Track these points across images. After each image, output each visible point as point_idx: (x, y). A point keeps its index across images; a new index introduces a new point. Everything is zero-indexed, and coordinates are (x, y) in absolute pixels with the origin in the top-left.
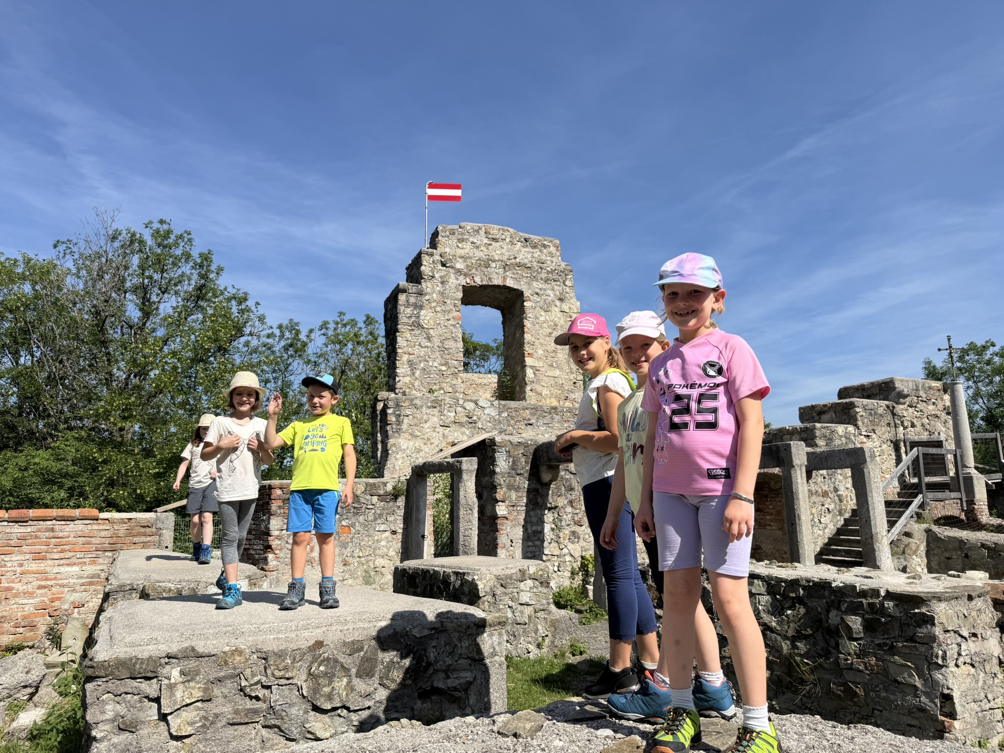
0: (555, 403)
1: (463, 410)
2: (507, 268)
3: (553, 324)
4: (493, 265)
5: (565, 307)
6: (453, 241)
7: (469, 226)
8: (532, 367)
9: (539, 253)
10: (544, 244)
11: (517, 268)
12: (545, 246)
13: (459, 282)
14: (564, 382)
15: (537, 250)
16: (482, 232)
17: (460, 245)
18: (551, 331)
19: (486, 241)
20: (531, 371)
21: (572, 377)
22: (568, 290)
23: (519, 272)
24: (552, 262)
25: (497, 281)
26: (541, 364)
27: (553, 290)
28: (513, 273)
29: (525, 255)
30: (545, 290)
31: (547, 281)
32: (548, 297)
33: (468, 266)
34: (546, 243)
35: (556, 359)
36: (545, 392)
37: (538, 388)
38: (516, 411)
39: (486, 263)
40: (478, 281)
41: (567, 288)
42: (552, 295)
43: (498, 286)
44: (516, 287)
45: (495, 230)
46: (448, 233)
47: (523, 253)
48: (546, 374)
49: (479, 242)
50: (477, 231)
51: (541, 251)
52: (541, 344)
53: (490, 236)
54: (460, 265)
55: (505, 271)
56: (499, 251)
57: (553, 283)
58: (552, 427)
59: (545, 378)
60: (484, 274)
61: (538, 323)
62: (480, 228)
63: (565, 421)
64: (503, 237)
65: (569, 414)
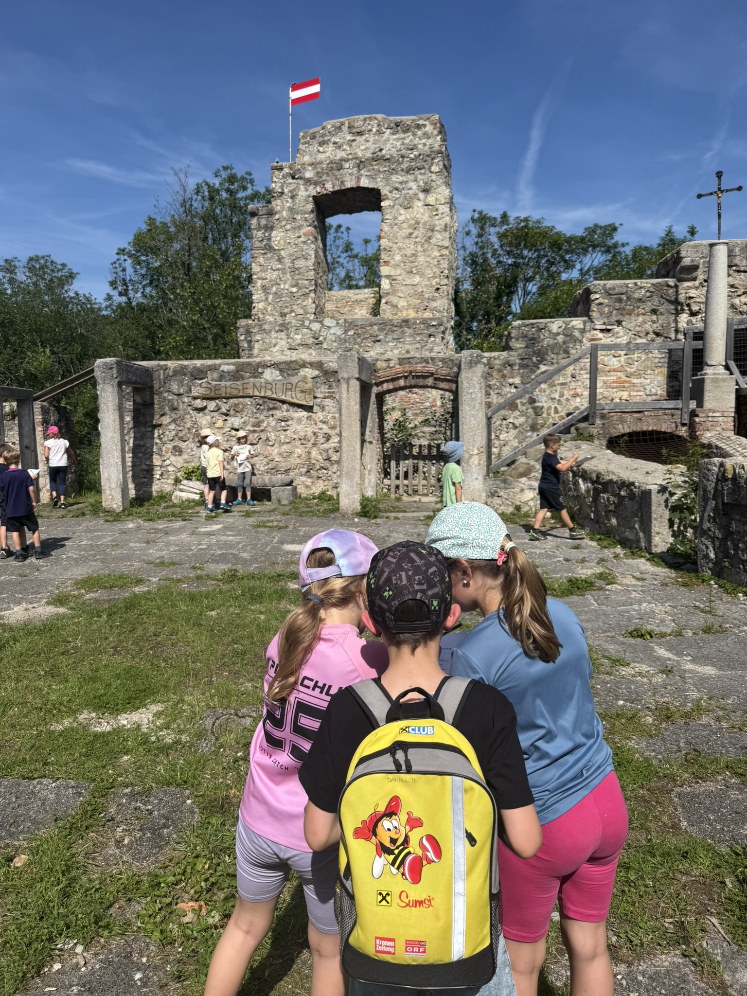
1: (309, 331)
2: (361, 166)
4: (347, 165)
5: (431, 199)
8: (388, 277)
9: (411, 137)
12: (419, 127)
13: (308, 193)
14: (424, 290)
15: (410, 134)
16: (345, 128)
18: (411, 231)
19: (349, 137)
20: (387, 281)
21: (434, 282)
23: (376, 167)
25: (349, 184)
26: (399, 272)
27: (416, 180)
28: (369, 171)
30: (406, 182)
32: (410, 191)
33: (318, 173)
34: (421, 122)
35: (416, 264)
36: (402, 303)
37: (394, 299)
38: (362, 328)
39: (337, 166)
41: (433, 175)
42: (414, 187)
43: (352, 189)
44: (371, 186)
45: (359, 120)
46: (308, 139)
47: (391, 142)
48: (404, 283)
49: (342, 141)
50: (340, 128)
51: (414, 134)
52: (400, 249)
53: (354, 131)
55: (360, 170)
56: (364, 147)
58: (403, 342)
59: (403, 288)
61: (396, 224)
62: (342, 124)
63: (418, 334)
65: (422, 326)
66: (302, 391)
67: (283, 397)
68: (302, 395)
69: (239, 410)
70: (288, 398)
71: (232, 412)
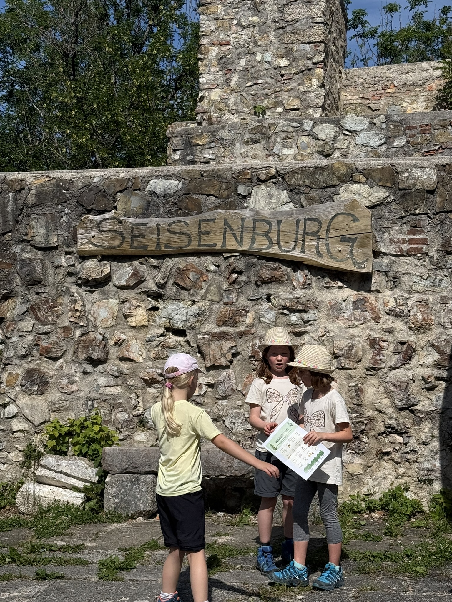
1: (311, 141)
66: (344, 239)
67: (296, 253)
68: (345, 248)
69: (187, 283)
70: (309, 256)
71: (170, 289)
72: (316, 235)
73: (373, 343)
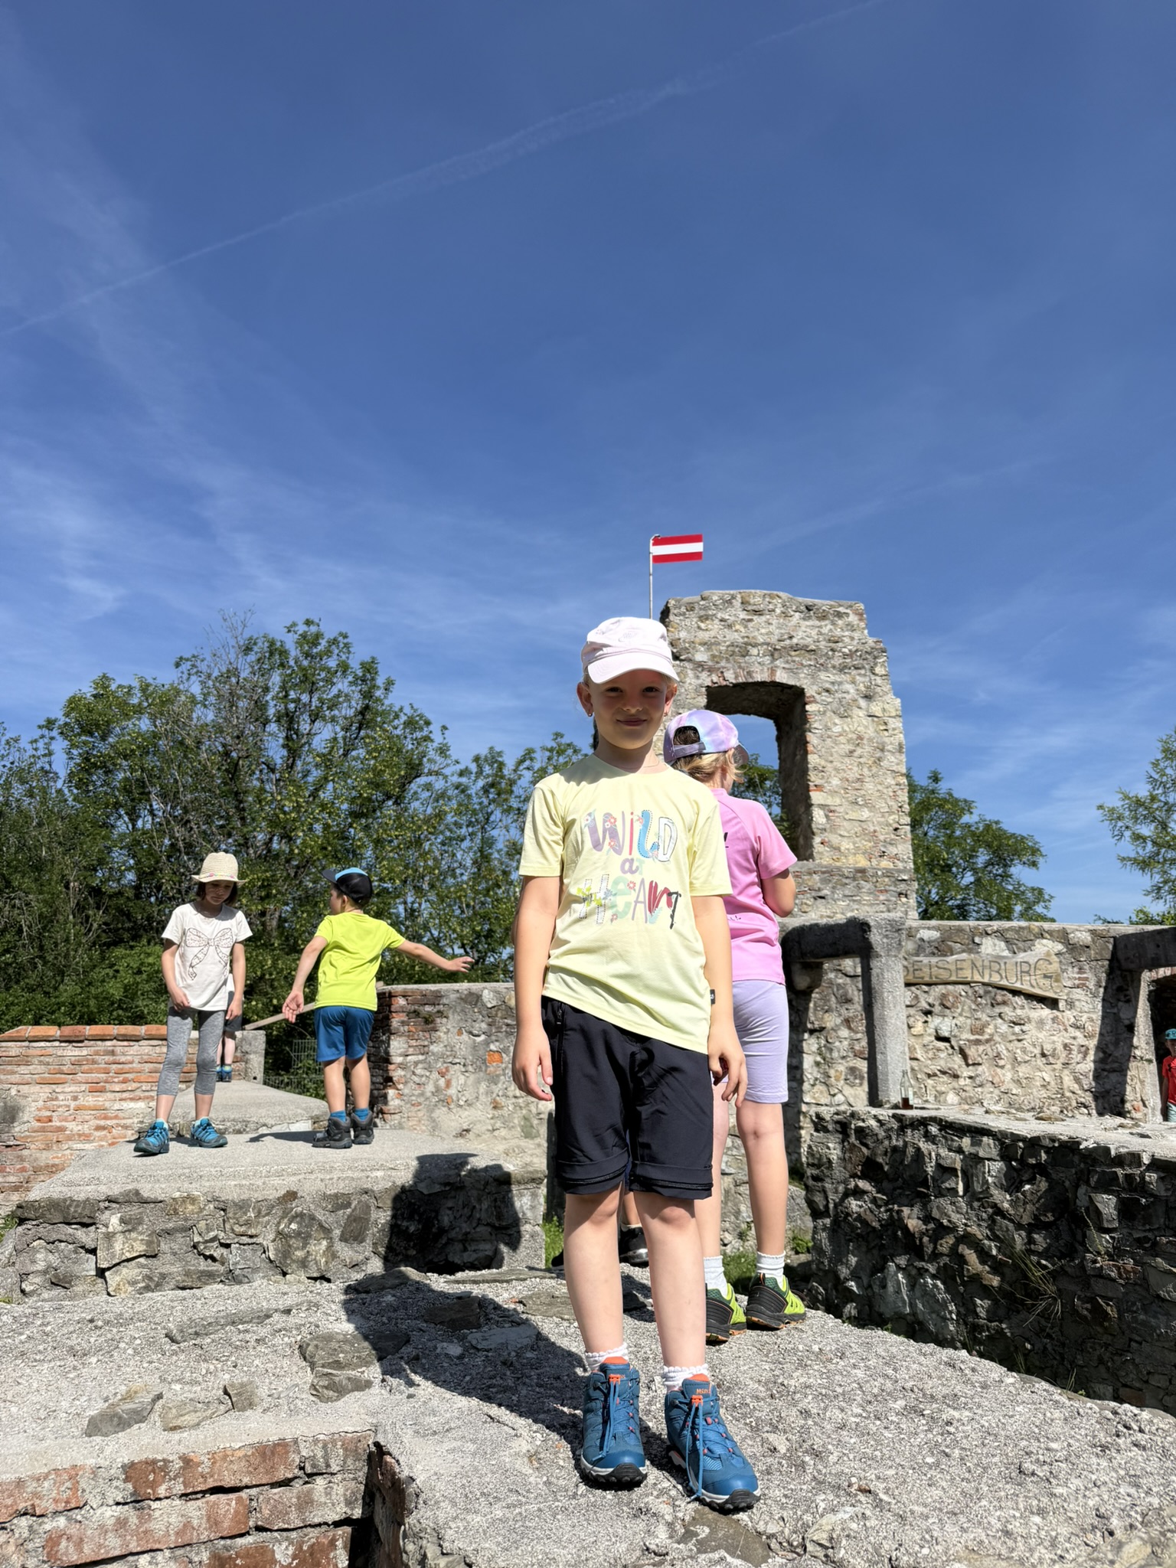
0: (863, 862)
2: (776, 655)
3: (855, 736)
4: (754, 651)
5: (876, 708)
6: (692, 620)
7: (716, 596)
8: (821, 806)
9: (830, 627)
10: (839, 612)
11: (793, 653)
12: (839, 615)
13: (700, 682)
14: (877, 828)
15: (827, 622)
16: (737, 603)
17: (702, 625)
18: (852, 748)
19: (743, 615)
20: (821, 812)
21: (891, 819)
22: (879, 681)
23: (797, 659)
24: (852, 639)
25: (760, 676)
26: (838, 801)
27: (853, 682)
28: (787, 662)
29: (806, 631)
30: (840, 683)
31: (842, 669)
32: (845, 695)
33: (713, 656)
34: (841, 609)
35: (863, 792)
36: (846, 845)
37: (834, 839)
38: (797, 876)
39: (743, 650)
40: (731, 677)
41: (878, 678)
42: (852, 691)
43: (763, 684)
44: (791, 682)
45: (757, 597)
46: (683, 609)
47: (803, 629)
48: (847, 817)
49: (732, 619)
50: (730, 602)
51: (833, 623)
52: (837, 770)
53: (750, 608)
54: (701, 656)
55: (774, 659)
56: (766, 630)
57: (854, 672)
58: (859, 902)
59: (845, 823)
60: (740, 667)
61: (829, 737)
62: (733, 597)
63: (881, 891)
64: (771, 607)
65: (887, 880)
66: (1045, 976)
67: (1018, 985)
68: (1047, 982)
69: (948, 1004)
70: (1026, 987)
71: (937, 1009)
72: (1028, 972)
73: (1066, 1046)
